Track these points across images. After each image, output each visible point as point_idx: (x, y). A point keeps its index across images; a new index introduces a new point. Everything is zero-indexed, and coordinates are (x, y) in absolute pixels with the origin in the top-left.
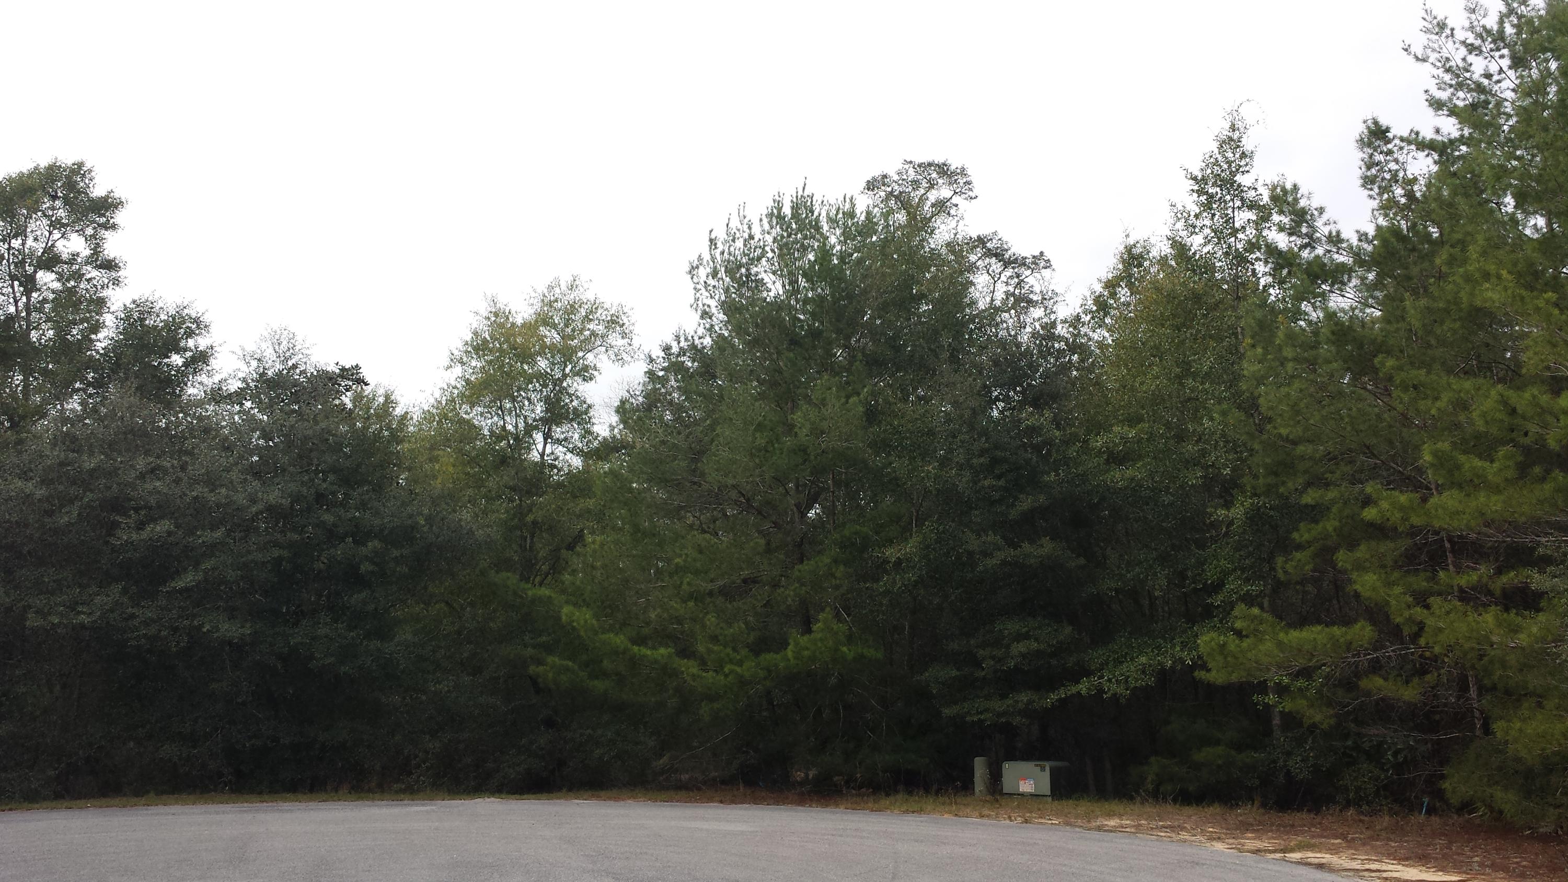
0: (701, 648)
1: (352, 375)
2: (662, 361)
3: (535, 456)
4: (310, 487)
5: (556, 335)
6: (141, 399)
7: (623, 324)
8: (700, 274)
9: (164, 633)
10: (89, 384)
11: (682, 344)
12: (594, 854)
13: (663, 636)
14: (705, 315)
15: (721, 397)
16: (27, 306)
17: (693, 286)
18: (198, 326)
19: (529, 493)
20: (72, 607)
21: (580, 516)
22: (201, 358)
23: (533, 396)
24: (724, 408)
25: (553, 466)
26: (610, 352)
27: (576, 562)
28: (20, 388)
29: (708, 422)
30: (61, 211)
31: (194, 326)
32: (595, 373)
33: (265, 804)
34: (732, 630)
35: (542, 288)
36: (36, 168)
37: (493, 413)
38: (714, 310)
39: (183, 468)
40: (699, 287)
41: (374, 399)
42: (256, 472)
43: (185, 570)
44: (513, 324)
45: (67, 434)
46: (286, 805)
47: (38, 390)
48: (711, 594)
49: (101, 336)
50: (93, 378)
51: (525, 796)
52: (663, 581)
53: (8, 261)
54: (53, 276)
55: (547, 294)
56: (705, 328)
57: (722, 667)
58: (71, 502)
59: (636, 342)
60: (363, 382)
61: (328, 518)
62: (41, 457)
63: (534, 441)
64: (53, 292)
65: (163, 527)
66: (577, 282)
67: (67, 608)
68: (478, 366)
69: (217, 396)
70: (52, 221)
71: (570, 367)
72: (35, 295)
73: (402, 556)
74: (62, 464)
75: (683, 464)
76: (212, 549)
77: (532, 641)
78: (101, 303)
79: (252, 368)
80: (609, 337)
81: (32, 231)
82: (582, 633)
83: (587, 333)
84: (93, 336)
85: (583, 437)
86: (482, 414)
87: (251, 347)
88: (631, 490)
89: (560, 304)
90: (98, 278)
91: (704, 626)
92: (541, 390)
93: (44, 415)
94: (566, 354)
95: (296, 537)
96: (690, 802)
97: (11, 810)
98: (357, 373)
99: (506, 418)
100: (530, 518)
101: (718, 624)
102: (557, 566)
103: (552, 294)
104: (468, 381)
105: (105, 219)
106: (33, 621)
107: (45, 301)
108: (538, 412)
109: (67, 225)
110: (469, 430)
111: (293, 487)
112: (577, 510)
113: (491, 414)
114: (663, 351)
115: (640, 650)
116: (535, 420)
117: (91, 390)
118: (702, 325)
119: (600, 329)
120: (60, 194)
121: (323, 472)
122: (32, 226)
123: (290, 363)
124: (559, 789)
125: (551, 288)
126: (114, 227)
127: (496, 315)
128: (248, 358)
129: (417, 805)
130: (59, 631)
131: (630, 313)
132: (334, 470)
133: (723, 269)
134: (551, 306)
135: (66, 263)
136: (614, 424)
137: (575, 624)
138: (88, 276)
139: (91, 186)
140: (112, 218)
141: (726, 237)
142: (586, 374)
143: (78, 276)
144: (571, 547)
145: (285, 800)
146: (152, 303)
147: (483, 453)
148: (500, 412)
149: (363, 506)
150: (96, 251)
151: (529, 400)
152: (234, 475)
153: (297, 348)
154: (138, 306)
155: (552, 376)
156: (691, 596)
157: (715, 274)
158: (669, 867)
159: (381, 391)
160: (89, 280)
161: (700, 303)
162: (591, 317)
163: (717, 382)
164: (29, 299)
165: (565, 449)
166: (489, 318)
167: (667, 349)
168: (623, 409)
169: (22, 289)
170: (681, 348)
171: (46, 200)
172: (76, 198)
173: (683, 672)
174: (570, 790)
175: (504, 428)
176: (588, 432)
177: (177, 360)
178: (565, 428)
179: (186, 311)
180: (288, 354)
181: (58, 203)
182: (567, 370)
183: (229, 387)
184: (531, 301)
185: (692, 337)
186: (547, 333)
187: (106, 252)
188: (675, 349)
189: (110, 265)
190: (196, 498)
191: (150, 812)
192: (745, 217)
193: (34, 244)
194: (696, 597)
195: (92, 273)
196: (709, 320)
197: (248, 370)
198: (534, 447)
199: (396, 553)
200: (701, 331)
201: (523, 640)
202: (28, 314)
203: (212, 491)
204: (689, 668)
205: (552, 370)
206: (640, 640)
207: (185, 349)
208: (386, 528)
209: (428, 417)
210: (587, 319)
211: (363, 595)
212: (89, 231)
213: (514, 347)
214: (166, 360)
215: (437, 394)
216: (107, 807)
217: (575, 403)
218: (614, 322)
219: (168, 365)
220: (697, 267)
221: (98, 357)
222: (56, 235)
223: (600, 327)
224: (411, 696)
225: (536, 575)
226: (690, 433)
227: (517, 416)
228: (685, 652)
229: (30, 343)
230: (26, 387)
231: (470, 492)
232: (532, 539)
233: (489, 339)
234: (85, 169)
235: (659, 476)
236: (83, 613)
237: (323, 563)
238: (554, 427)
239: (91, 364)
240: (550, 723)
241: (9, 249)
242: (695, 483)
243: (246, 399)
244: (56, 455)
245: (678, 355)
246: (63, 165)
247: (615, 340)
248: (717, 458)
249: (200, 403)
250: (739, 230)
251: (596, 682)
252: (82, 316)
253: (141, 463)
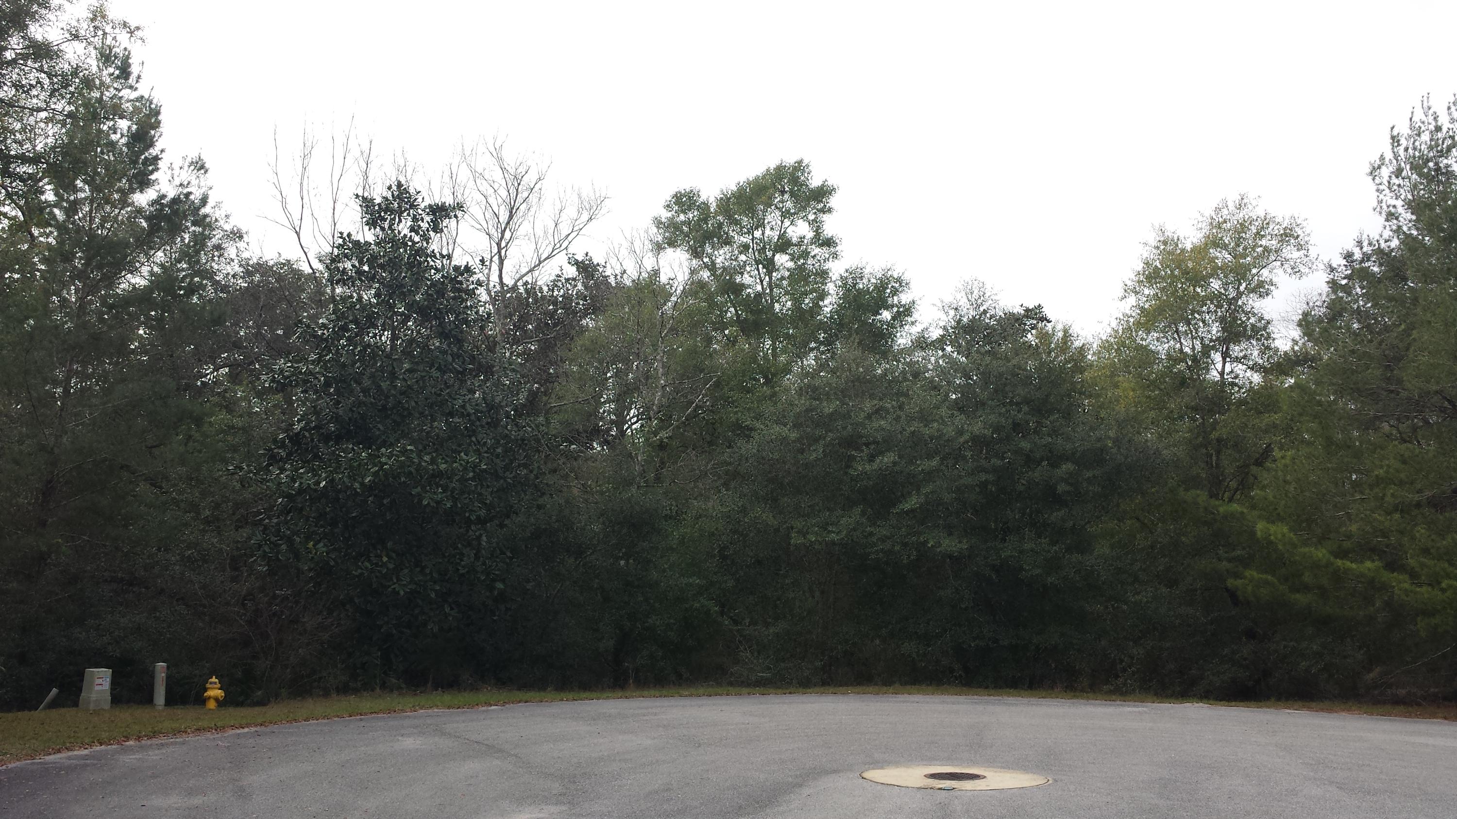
0: (1412, 562)
1: (1036, 314)
2: (1344, 269)
3: (1214, 375)
4: (1007, 418)
5: (1227, 256)
6: (863, 352)
7: (1298, 236)
8: (1382, 174)
9: (897, 548)
10: (821, 343)
11: (1365, 250)
12: (1314, 763)
13: (1367, 550)
14: (1391, 216)
15: (1415, 301)
16: (770, 284)
17: (1375, 187)
18: (901, 284)
19: (1212, 412)
20: (824, 527)
21: (1266, 431)
22: (904, 313)
23: (1208, 317)
24: (1419, 310)
25: (1233, 384)
26: (1286, 266)
27: (1265, 477)
28: (770, 351)
29: (1403, 327)
30: (789, 202)
31: (897, 285)
32: (1272, 288)
33: (992, 697)
34: (1444, 542)
35: (1209, 212)
36: (768, 170)
37: (1169, 338)
38: (1400, 210)
39: (901, 407)
40: (1381, 187)
41: (1054, 334)
42: (959, 406)
43: (910, 494)
44: (1183, 250)
45: (809, 386)
46: (1011, 700)
47: (784, 351)
48: (1418, 505)
49: (826, 302)
50: (823, 337)
51: (1233, 703)
52: (1362, 493)
53: (753, 249)
54: (787, 257)
55: (1214, 217)
56: (1391, 230)
57: (1439, 583)
58: (816, 440)
59: (1313, 253)
60: (1046, 319)
61: (1025, 445)
62: (792, 405)
63: (1213, 361)
64: (788, 270)
65: (889, 458)
66: (1245, 201)
67: (821, 528)
68: (1152, 294)
69: (921, 343)
70: (783, 212)
71: (1244, 285)
72: (774, 274)
73: (1094, 476)
74: (807, 411)
75: (1378, 373)
76: (930, 475)
77: (1226, 555)
78: (823, 274)
79: (950, 317)
80: (1284, 250)
81: (769, 223)
82: (1280, 547)
83: (1259, 250)
84: (821, 303)
85: (1262, 353)
86: (1158, 339)
87: (948, 299)
88: (1320, 403)
89: (1229, 225)
90: (820, 254)
91: (1413, 538)
92: (1216, 312)
93: (790, 371)
94: (1240, 272)
95: (999, 462)
96: (1410, 717)
97: (790, 693)
98: (1040, 313)
99: (1182, 341)
100: (1214, 435)
101: (1429, 536)
102: (1245, 483)
103: (1219, 216)
104: (1142, 309)
105: (822, 205)
106: (796, 540)
107: (783, 278)
108: (1214, 332)
109: (795, 214)
110: (1146, 356)
111: (993, 418)
112: (1263, 426)
113: (1167, 339)
114: (1344, 258)
115: (1344, 564)
116: (1211, 340)
117: (822, 348)
118: (1388, 226)
119: (1274, 244)
120: (787, 189)
121: (1017, 404)
122: (768, 218)
123: (982, 309)
124: (1268, 698)
125: (1218, 210)
126: (830, 210)
127: (1165, 243)
128: (946, 308)
129: (1129, 706)
130: (816, 547)
131: (1304, 224)
132: (1027, 401)
133: (1408, 167)
134: (1220, 228)
135: (796, 245)
136: (1297, 338)
137: (1272, 538)
138: (813, 254)
139: (809, 178)
140: (827, 203)
141: (1410, 132)
142: (1261, 289)
143: (805, 254)
144: (1259, 463)
145: (1009, 695)
146: (861, 269)
147: (1162, 375)
148: (1176, 336)
149: (1054, 432)
150: (818, 233)
151: (1204, 321)
152: (944, 411)
153: (987, 295)
154: (851, 273)
155: (1226, 295)
156: (1396, 508)
157: (1398, 172)
158: (1396, 780)
159: (1060, 327)
160: (814, 257)
161: (1384, 205)
162: (1262, 233)
163: (1408, 285)
164: (770, 278)
165: (1245, 366)
166: (1158, 248)
167: (1348, 256)
168: (1306, 323)
169: (765, 270)
170: (1364, 254)
171: (777, 195)
172: (799, 190)
173: (1394, 587)
174: (1279, 699)
175: (1181, 350)
176: (1268, 348)
177: (886, 315)
178: (1243, 345)
179: (890, 273)
180: (979, 301)
181: (786, 196)
182: (1242, 288)
183: (931, 334)
184: (1200, 226)
185: (1378, 241)
186: (1219, 254)
187: (825, 233)
188: (1358, 255)
189: (829, 243)
190: (913, 433)
191: (898, 700)
192: (1429, 108)
193: (771, 233)
194: (1402, 509)
195: (816, 250)
196: (1395, 221)
197: (947, 319)
198: (1213, 367)
199: (1089, 474)
200: (1387, 234)
201: (1217, 554)
202: (771, 290)
203: (926, 426)
204: (1400, 583)
205: (1225, 289)
206: (1342, 554)
207: (893, 306)
208: (1077, 451)
209: (1106, 346)
210: (1259, 235)
211: (1061, 514)
212: (811, 217)
213: (1186, 272)
214: (879, 317)
215: (1114, 324)
216: (864, 694)
217: (1252, 320)
218: (1288, 235)
219: (880, 321)
220: (1379, 167)
221: (825, 320)
222: (787, 223)
223: (1274, 242)
224: (1113, 606)
225: (1225, 491)
226: (1382, 341)
227: (1193, 338)
228: (1392, 566)
229: (775, 314)
230: (774, 349)
231: (1152, 414)
232: (1218, 457)
233: (1160, 267)
234: (804, 165)
235: (1352, 386)
236: (834, 532)
237: (1023, 484)
238: (1232, 346)
239: (821, 325)
240: (1251, 635)
241: (753, 240)
242: (1392, 392)
243: (946, 345)
244: (803, 403)
245: (1362, 261)
246: (787, 165)
247: (1291, 253)
248: (1415, 364)
249: (909, 351)
250: (1423, 123)
251: (1298, 596)
252: (811, 287)
253: (868, 406)
